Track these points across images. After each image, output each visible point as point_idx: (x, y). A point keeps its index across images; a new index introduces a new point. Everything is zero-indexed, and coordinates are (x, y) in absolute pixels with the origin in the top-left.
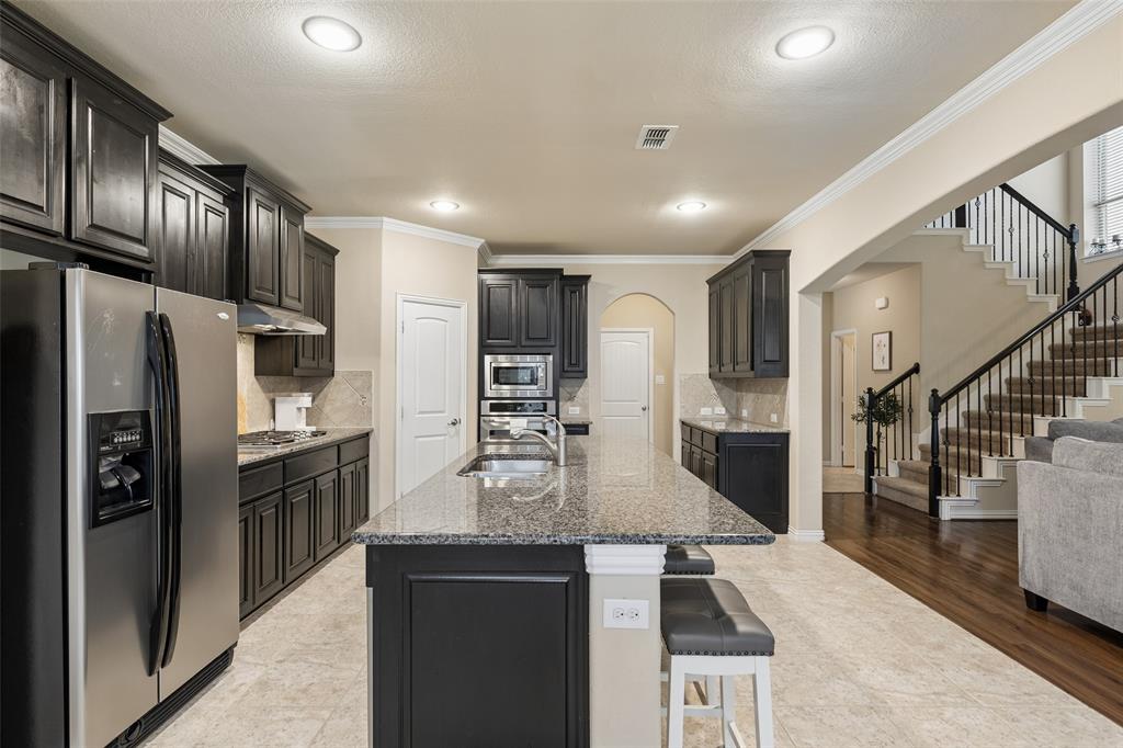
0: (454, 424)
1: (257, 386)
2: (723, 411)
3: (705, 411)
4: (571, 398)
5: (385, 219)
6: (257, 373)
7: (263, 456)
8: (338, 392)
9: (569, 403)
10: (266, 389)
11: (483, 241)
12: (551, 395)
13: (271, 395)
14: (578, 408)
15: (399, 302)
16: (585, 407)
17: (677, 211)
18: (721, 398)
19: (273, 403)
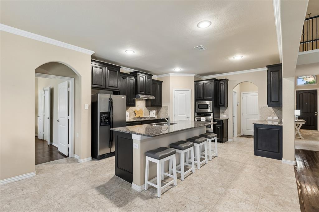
0: (188, 118)
1: (146, 108)
2: (277, 118)
3: (269, 118)
4: (223, 113)
5: (170, 74)
6: (146, 106)
7: (136, 120)
8: (163, 110)
9: (223, 114)
10: (148, 109)
11: (195, 74)
12: (212, 112)
13: (149, 110)
14: (225, 116)
15: (174, 91)
16: (227, 115)
17: (234, 59)
18: (277, 114)
19: (150, 112)
